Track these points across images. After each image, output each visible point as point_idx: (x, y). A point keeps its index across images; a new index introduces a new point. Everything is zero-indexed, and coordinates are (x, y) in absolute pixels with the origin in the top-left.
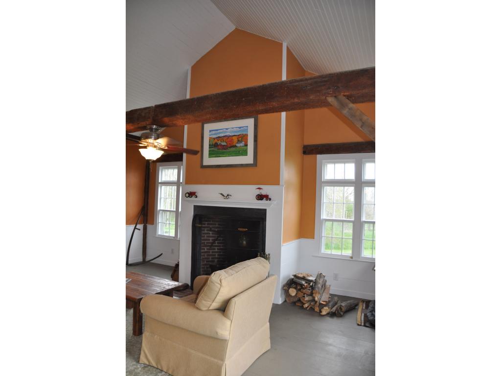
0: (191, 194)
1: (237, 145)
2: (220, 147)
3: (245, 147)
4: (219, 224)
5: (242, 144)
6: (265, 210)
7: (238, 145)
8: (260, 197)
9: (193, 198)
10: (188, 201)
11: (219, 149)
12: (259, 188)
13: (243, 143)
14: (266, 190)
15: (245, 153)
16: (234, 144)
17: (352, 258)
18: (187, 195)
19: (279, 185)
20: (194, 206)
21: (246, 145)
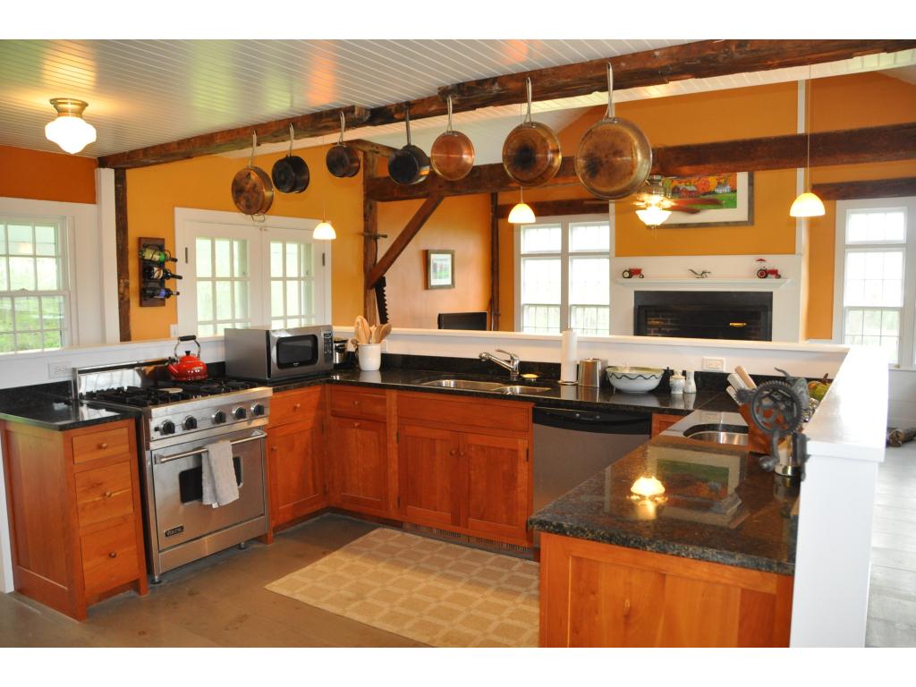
0: (634, 273)
1: (717, 191)
2: (684, 194)
3: (733, 195)
4: (672, 322)
5: (727, 189)
6: (771, 294)
7: (719, 191)
8: (764, 274)
9: (635, 279)
10: (622, 284)
11: (683, 197)
12: (761, 260)
13: (728, 187)
14: (772, 262)
15: (732, 203)
16: (712, 189)
17: (898, 366)
18: (627, 274)
19: (793, 253)
20: (636, 292)
21: (734, 191)
